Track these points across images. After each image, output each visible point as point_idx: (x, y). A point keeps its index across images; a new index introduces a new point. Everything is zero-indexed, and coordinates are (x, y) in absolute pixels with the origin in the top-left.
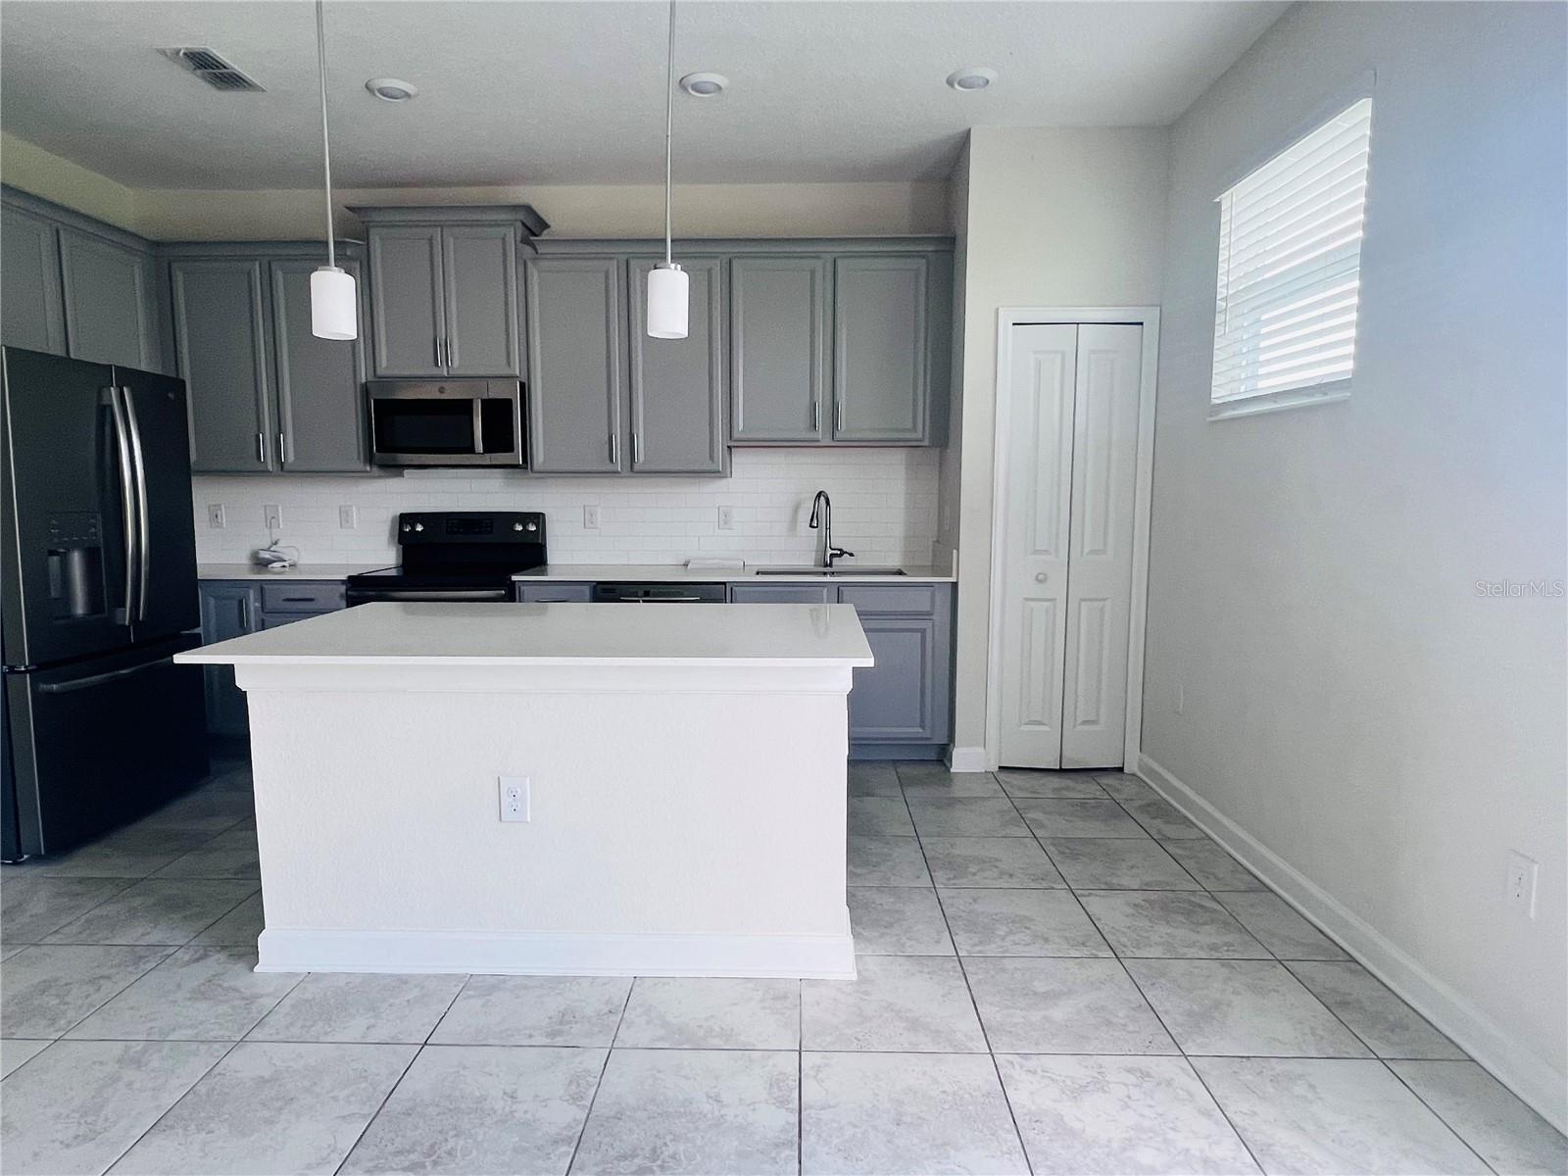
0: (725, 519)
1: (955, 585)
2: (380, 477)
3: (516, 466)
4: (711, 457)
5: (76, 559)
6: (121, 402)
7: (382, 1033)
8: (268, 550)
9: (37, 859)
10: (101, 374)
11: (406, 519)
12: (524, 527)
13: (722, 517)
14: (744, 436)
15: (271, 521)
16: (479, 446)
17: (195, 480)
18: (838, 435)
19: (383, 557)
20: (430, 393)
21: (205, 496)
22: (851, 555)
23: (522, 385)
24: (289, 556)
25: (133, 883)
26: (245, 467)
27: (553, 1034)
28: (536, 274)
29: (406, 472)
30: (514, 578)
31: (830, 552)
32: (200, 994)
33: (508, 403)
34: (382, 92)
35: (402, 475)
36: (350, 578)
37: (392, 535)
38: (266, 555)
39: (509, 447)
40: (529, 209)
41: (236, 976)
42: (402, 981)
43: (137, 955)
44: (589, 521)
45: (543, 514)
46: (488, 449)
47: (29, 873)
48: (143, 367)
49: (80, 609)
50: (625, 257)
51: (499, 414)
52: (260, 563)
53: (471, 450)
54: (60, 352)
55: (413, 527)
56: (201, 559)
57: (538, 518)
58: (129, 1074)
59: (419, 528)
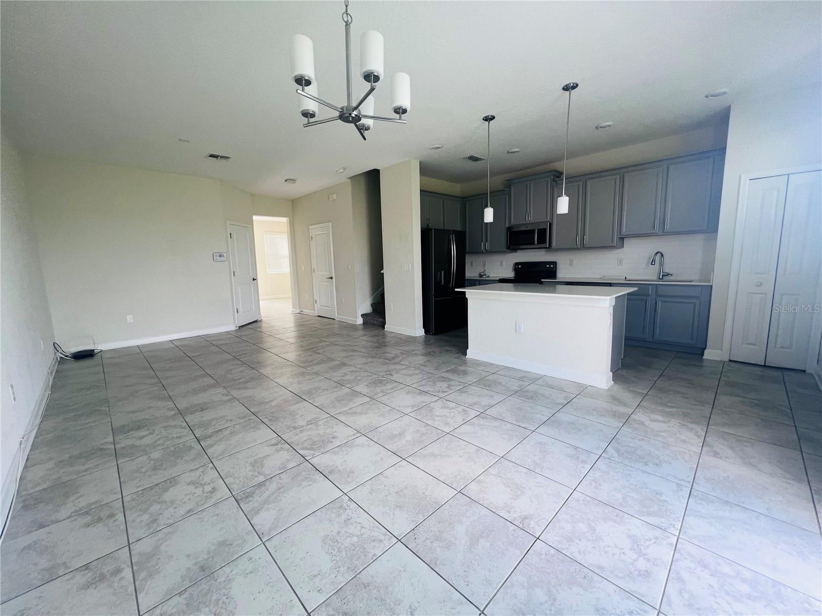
0: (620, 262)
1: (711, 286)
2: (509, 253)
3: (547, 248)
4: (612, 242)
5: (443, 272)
6: (453, 237)
7: (486, 370)
8: (483, 273)
9: (433, 334)
10: (448, 232)
11: (517, 264)
12: (550, 266)
13: (619, 262)
14: (626, 234)
15: (484, 265)
16: (536, 243)
17: (466, 255)
18: (665, 231)
19: (511, 274)
20: (524, 228)
21: (468, 259)
22: (672, 275)
23: (550, 224)
24: (488, 274)
25: (447, 341)
26: (477, 252)
27: (520, 378)
28: (556, 190)
29: (518, 251)
30: (542, 280)
31: (662, 273)
32: (456, 358)
33: (545, 230)
34: (511, 152)
35: (516, 252)
36: (500, 279)
37: (513, 269)
38: (482, 274)
39: (545, 242)
40: (555, 171)
41: (463, 357)
42: (493, 364)
43: (447, 351)
44: (571, 263)
45: (556, 262)
46: (538, 243)
47: (431, 336)
48: (459, 229)
49: (443, 284)
50: (585, 180)
51: (542, 232)
52: (481, 276)
53: (533, 244)
54: (443, 228)
55: (518, 266)
56: (466, 275)
57: (555, 263)
58: (443, 365)
59: (520, 267)
